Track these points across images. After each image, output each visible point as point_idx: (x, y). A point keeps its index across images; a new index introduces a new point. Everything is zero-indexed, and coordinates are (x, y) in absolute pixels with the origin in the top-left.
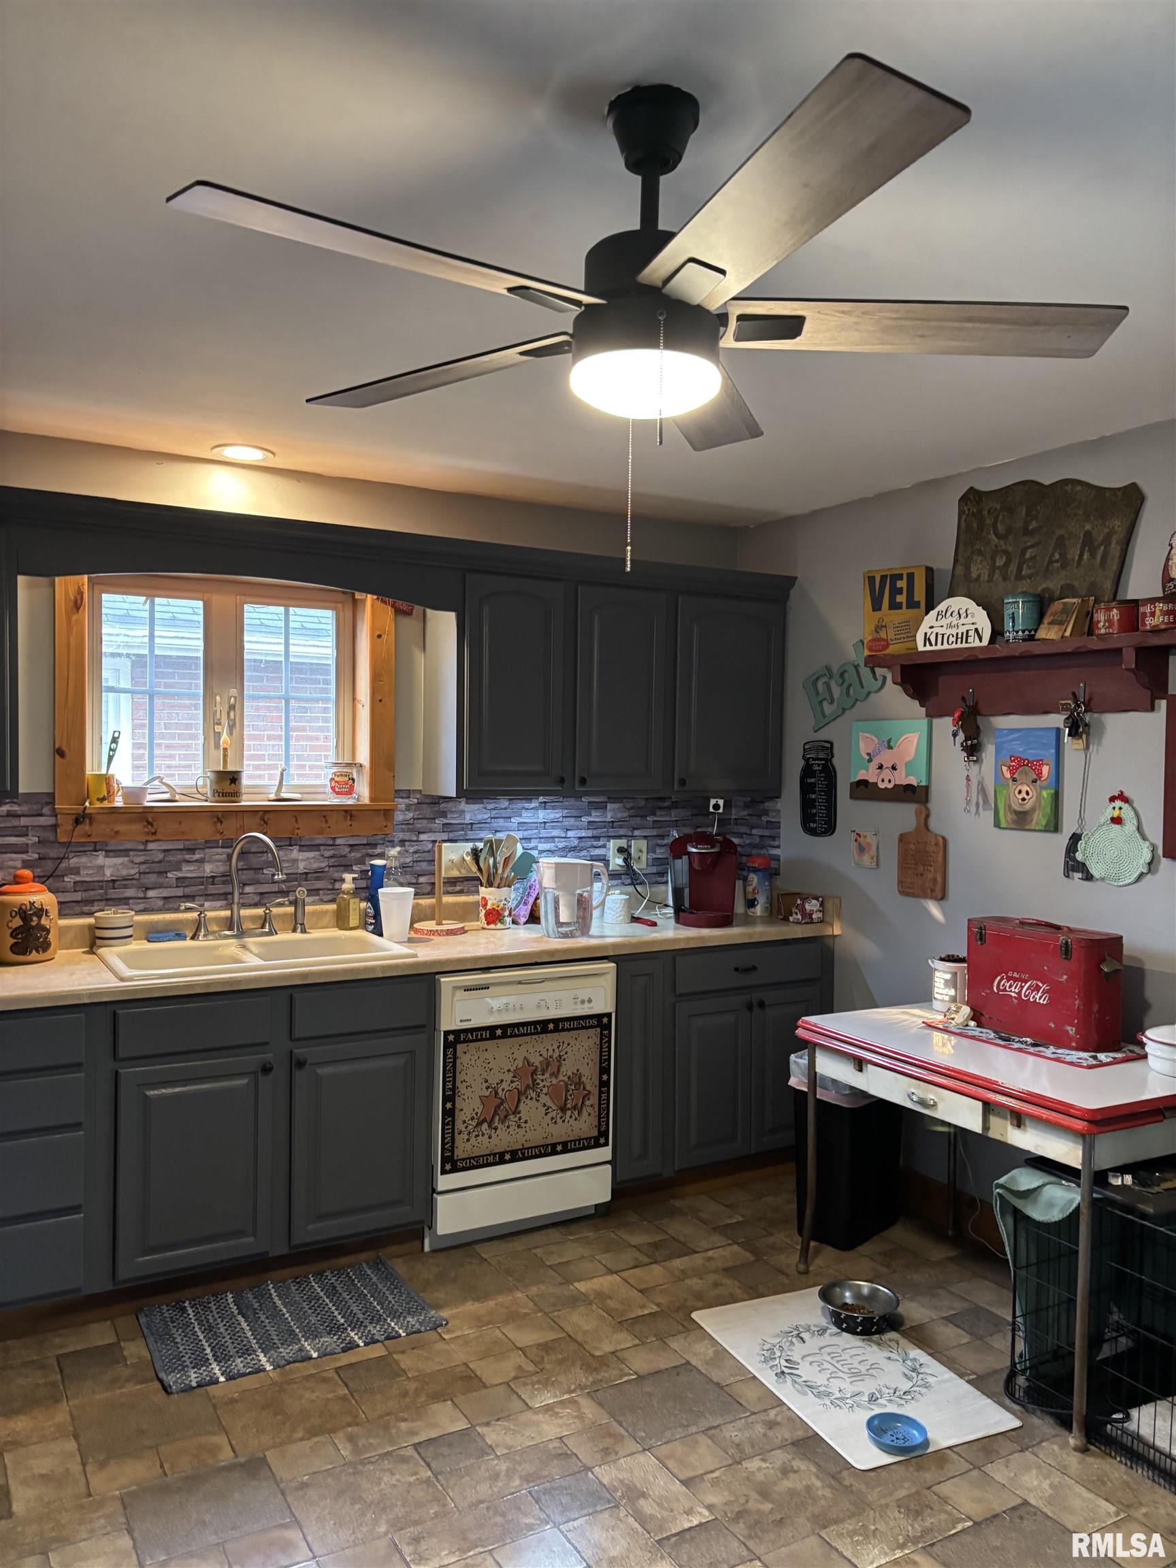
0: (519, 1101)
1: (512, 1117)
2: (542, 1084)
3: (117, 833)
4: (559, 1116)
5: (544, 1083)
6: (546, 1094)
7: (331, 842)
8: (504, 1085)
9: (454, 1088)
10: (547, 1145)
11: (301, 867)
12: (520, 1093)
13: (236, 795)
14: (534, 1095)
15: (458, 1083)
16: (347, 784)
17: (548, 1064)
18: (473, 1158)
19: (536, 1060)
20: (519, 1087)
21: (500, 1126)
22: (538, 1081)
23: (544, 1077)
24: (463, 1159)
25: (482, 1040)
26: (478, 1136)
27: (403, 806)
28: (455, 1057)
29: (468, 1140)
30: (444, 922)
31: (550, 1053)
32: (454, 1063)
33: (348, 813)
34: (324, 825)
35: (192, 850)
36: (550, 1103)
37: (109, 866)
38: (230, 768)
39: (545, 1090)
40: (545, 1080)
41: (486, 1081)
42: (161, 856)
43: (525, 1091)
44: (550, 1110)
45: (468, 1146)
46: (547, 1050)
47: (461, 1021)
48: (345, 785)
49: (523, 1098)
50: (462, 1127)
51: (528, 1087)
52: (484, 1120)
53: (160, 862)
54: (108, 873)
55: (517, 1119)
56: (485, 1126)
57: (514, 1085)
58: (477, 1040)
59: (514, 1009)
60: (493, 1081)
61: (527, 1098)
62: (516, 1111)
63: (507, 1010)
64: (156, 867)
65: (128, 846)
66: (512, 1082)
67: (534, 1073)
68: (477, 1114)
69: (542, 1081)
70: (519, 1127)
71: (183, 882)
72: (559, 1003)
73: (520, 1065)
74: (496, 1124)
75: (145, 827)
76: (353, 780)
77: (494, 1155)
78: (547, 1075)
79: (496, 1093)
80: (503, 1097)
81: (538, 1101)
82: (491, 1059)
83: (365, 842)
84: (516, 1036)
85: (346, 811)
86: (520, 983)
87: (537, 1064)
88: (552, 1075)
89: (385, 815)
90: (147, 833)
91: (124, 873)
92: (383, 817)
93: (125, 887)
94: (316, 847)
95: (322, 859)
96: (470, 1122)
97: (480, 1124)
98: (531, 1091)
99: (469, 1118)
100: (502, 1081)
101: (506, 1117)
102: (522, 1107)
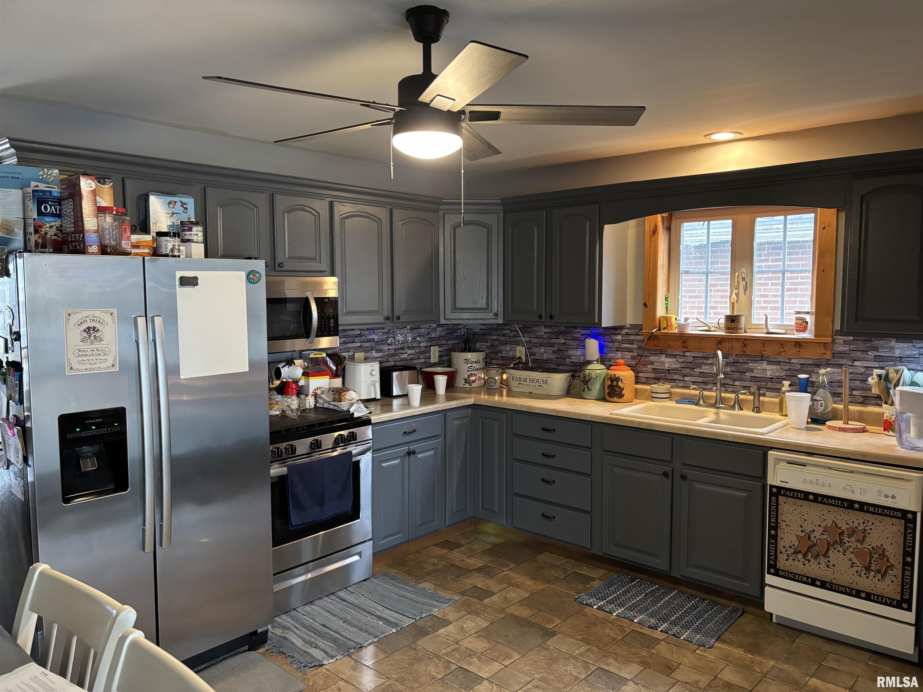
0: (828, 549)
1: (822, 558)
2: (848, 544)
3: (669, 346)
4: (863, 572)
5: (850, 544)
6: (851, 552)
7: (788, 361)
8: (815, 534)
9: (777, 523)
10: (853, 589)
11: (769, 374)
12: (829, 544)
13: (736, 329)
14: (841, 549)
15: (780, 521)
16: (802, 325)
17: (854, 532)
18: (791, 573)
19: (844, 527)
20: (828, 539)
21: (812, 560)
22: (844, 541)
23: (850, 540)
24: (784, 571)
25: (797, 498)
26: (794, 560)
27: (841, 341)
28: (777, 504)
29: (787, 560)
30: (850, 422)
31: (856, 524)
32: (777, 508)
33: (798, 343)
34: (781, 349)
35: (707, 358)
36: (855, 560)
37: (668, 363)
38: (735, 314)
39: (851, 550)
40: (852, 543)
41: (801, 527)
42: (691, 359)
43: (833, 544)
44: (855, 565)
45: (787, 563)
46: (853, 522)
47: (781, 481)
48: (802, 326)
49: (832, 549)
50: (783, 550)
51: (836, 541)
52: (799, 552)
53: (691, 363)
54: (667, 365)
55: (826, 560)
56: (800, 556)
57: (824, 537)
58: (793, 497)
59: (823, 485)
60: (808, 529)
61: (835, 549)
62: (825, 555)
63: (817, 484)
64: (690, 365)
65: (676, 353)
66: (823, 534)
67: (841, 534)
68: (794, 545)
69: (848, 542)
70: (827, 566)
71: (703, 375)
72: (863, 492)
73: (829, 525)
74: (809, 557)
75: (682, 343)
76: (807, 323)
77: (808, 578)
78: (853, 539)
79: (809, 538)
80: (815, 542)
81: (845, 555)
82: (805, 513)
83: (812, 363)
84: (825, 503)
85: (796, 342)
86: (830, 468)
87: (844, 528)
88: (857, 541)
89: (824, 346)
90: (683, 347)
91: (674, 366)
92: (823, 347)
93: (675, 373)
94: (778, 363)
95: (781, 371)
96: (789, 548)
97: (797, 552)
98: (839, 546)
99: (788, 545)
100: (814, 531)
101: (817, 556)
102: (830, 553)
